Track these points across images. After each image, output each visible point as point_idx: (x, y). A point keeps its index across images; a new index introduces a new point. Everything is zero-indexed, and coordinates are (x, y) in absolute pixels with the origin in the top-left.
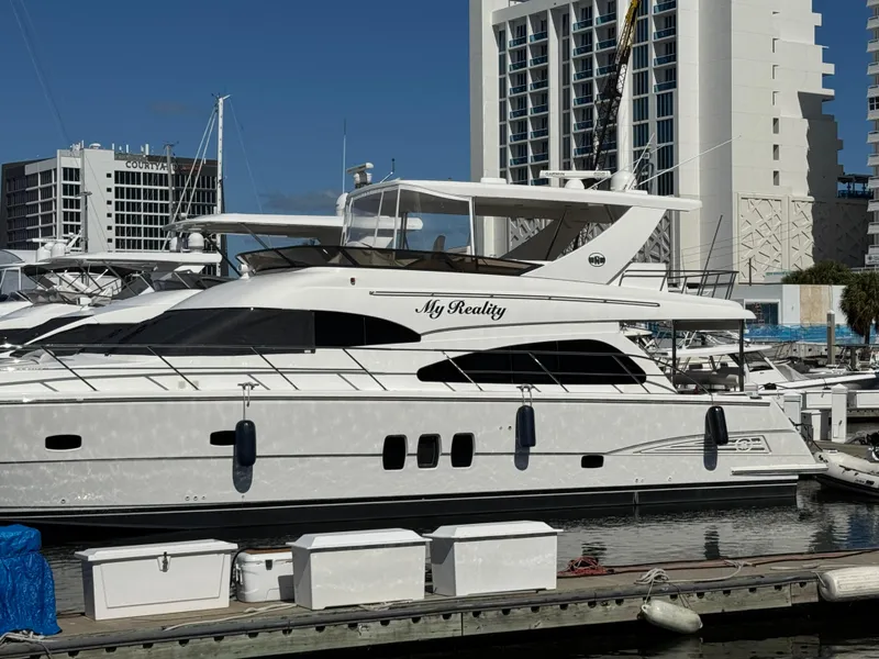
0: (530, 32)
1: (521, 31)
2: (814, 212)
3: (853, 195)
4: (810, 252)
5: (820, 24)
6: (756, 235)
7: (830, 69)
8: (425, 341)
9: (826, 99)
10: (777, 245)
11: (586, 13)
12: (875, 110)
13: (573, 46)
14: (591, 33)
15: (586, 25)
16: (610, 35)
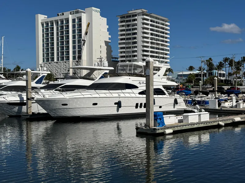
0: (49, 24)
1: (47, 24)
3: (116, 61)
7: (110, 36)
8: (139, 88)
9: (109, 42)
11: (62, 22)
12: (120, 45)
13: (59, 28)
14: (63, 26)
15: (62, 24)
16: (68, 27)
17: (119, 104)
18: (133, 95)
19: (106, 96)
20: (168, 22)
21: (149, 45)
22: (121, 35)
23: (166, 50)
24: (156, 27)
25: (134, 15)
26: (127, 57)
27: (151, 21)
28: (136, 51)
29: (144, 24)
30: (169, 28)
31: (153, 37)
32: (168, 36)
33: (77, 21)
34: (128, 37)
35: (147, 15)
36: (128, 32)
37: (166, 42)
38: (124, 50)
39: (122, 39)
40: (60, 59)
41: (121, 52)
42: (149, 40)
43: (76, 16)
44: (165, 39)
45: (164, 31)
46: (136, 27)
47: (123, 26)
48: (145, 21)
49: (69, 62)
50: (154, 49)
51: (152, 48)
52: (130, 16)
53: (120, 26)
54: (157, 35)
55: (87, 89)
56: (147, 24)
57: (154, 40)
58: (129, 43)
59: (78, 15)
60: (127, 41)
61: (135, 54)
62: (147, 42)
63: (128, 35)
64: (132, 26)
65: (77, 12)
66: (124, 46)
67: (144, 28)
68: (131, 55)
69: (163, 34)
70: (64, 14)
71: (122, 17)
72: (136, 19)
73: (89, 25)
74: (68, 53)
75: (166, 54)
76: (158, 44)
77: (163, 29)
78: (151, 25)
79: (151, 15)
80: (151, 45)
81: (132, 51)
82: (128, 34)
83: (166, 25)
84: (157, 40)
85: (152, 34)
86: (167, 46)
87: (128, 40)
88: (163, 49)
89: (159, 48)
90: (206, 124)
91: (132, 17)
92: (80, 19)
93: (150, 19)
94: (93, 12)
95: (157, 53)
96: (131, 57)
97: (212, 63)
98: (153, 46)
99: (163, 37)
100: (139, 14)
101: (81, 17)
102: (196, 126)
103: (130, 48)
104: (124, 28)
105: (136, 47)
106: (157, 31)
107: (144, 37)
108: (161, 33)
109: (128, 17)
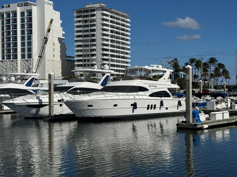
2: (62, 64)
3: (71, 61)
4: (61, 72)
5: (61, 23)
6: (50, 68)
7: (64, 33)
9: (63, 39)
10: (54, 71)
11: (8, 15)
12: (76, 43)
13: (5, 22)
14: (10, 19)
15: (8, 17)
16: (15, 21)
17: (134, 106)
18: (145, 97)
19: (123, 98)
20: (129, 18)
21: (109, 43)
22: (78, 32)
23: (127, 49)
24: (117, 23)
25: (92, 10)
26: (85, 56)
27: (111, 17)
28: (95, 50)
29: (104, 20)
30: (129, 25)
31: (113, 34)
32: (129, 34)
33: (26, 14)
34: (86, 34)
35: (106, 10)
36: (86, 29)
37: (127, 40)
38: (81, 48)
39: (78, 36)
40: (5, 57)
41: (78, 51)
42: (109, 38)
43: (25, 9)
44: (125, 37)
45: (125, 28)
46: (94, 23)
47: (79, 21)
48: (105, 17)
49: (17, 61)
50: (114, 47)
51: (112, 46)
52: (87, 11)
53: (76, 21)
54: (117, 33)
55: (107, 92)
56: (107, 20)
57: (114, 38)
58: (87, 41)
59: (28, 8)
60: (84, 39)
61: (94, 53)
62: (107, 40)
63: (86, 32)
64: (90, 22)
65: (26, 5)
66: (81, 43)
67: (103, 25)
68: (89, 55)
69: (124, 31)
70: (11, 6)
71: (79, 12)
72: (95, 14)
73: (52, 21)
74: (16, 50)
75: (127, 54)
76: (118, 42)
77: (124, 25)
78: (111, 22)
79: (111, 10)
80: (111, 44)
81: (90, 49)
82: (86, 30)
83: (127, 22)
84: (117, 38)
85: (112, 31)
86: (127, 45)
87: (85, 37)
88: (123, 48)
89: (120, 47)
90: (228, 121)
91: (90, 11)
92: (30, 13)
93: (110, 14)
94: (46, 5)
95: (117, 52)
96: (89, 56)
97: (178, 63)
98: (113, 44)
99: (123, 34)
100: (98, 9)
101: (31, 10)
102: (221, 123)
103: (88, 46)
104: (81, 24)
105: (95, 45)
106: (117, 28)
107: (103, 35)
108: (121, 30)
109: (85, 12)
